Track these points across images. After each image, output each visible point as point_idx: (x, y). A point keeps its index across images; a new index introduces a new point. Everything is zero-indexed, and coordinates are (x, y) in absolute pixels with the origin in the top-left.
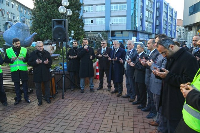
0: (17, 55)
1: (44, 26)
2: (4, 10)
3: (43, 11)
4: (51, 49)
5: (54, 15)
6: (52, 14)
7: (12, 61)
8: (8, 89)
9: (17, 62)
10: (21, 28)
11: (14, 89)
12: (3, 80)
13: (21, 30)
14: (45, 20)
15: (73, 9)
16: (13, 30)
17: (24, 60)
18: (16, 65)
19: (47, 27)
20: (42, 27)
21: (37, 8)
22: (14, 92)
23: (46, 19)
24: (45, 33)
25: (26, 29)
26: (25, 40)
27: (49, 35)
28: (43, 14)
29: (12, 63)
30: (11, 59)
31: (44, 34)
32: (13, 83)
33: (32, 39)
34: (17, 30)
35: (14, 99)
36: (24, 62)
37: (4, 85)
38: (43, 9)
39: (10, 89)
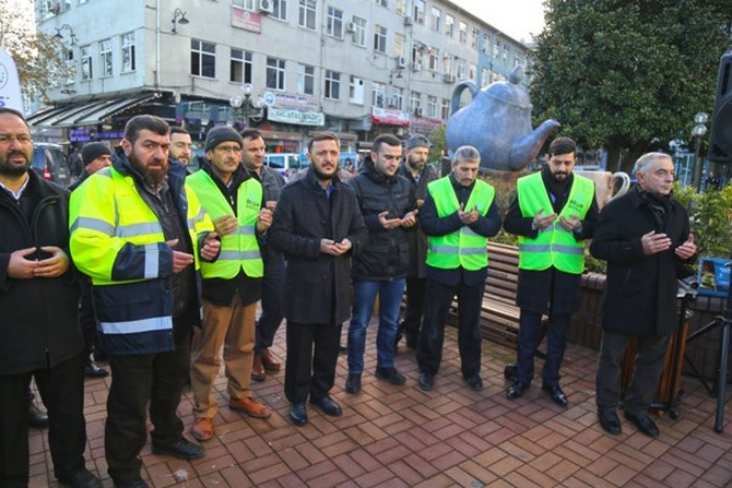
0: (558, 207)
1: (577, 97)
2: (438, 50)
3: (577, 40)
4: (610, 188)
5: (622, 52)
6: (613, 46)
7: (534, 228)
8: (493, 331)
9: (554, 236)
10: (503, 104)
11: (515, 335)
12: (485, 294)
13: (503, 110)
14: (581, 73)
15: (709, 18)
16: (480, 110)
17: (579, 231)
18: (546, 248)
19: (589, 97)
20: (569, 100)
21: (556, 29)
22: (512, 345)
23: (586, 71)
24: (576, 124)
25: (521, 108)
26: (515, 145)
27: (591, 130)
28: (577, 51)
29: (533, 235)
30: (532, 218)
31: (572, 125)
32: (516, 314)
33: (539, 142)
34: (493, 110)
35: (502, 370)
36: (578, 237)
37: (483, 314)
38: (578, 31)
39: (499, 333)
